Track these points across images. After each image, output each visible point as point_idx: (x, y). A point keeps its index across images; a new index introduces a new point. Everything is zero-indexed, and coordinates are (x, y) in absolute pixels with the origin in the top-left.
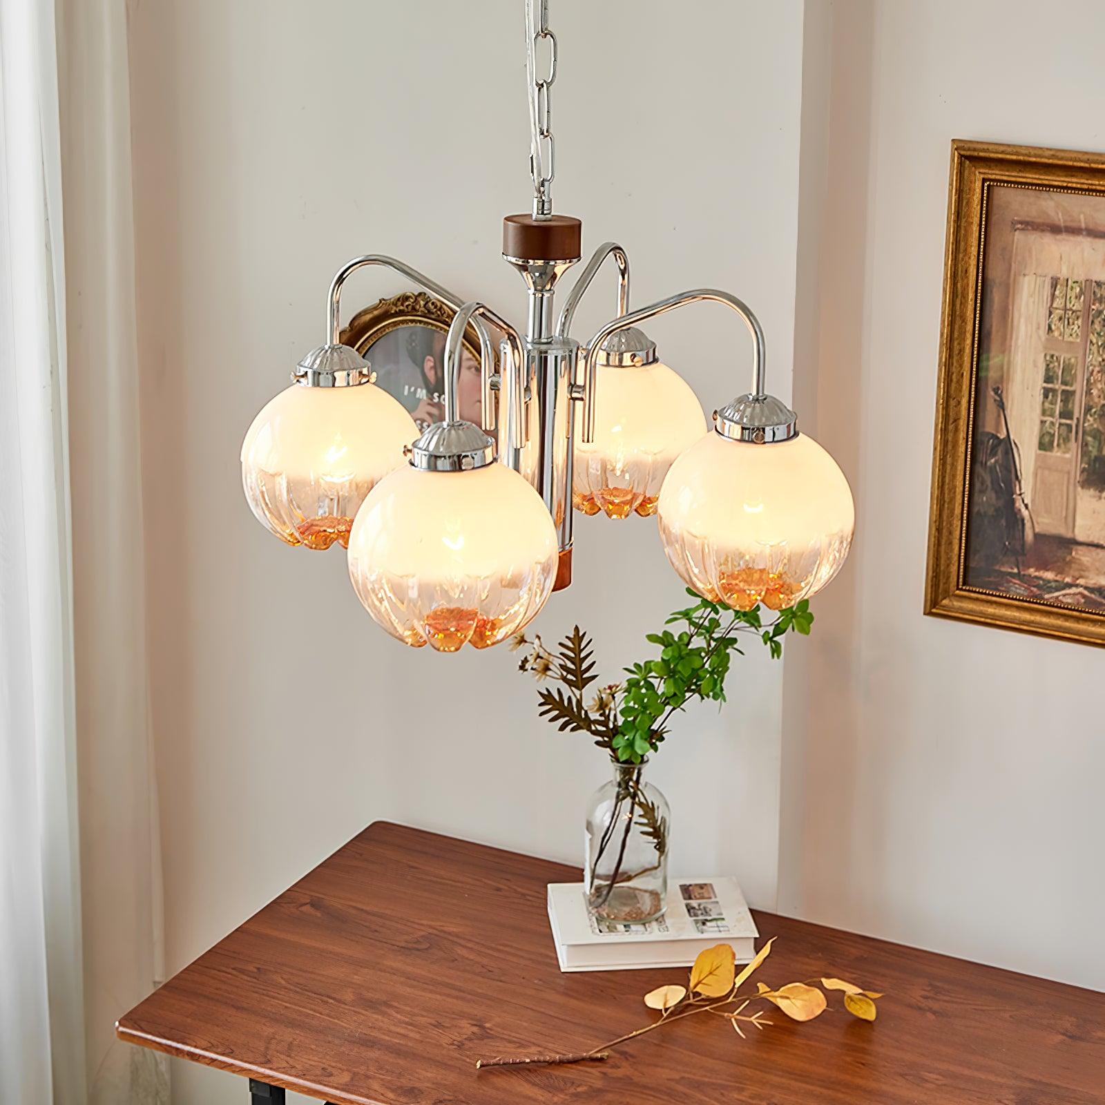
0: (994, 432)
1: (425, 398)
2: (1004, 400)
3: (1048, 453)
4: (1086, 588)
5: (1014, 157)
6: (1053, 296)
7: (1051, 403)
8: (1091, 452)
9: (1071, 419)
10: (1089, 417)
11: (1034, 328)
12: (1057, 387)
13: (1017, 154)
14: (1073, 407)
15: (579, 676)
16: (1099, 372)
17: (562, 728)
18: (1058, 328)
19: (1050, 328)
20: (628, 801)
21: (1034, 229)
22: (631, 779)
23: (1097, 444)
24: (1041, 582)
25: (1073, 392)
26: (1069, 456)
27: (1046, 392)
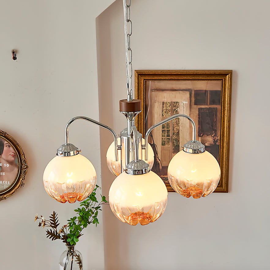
0: (150, 143)
2: (152, 134)
3: (164, 146)
5: (152, 73)
6: (163, 107)
7: (164, 133)
8: (175, 144)
9: (169, 137)
10: (174, 136)
11: (159, 115)
12: (165, 129)
14: (170, 134)
15: (55, 225)
16: (176, 124)
17: (53, 240)
18: (165, 115)
19: (163, 115)
21: (157, 91)
22: (72, 249)
23: (176, 142)
24: (164, 178)
25: (170, 130)
26: (169, 146)
27: (163, 131)
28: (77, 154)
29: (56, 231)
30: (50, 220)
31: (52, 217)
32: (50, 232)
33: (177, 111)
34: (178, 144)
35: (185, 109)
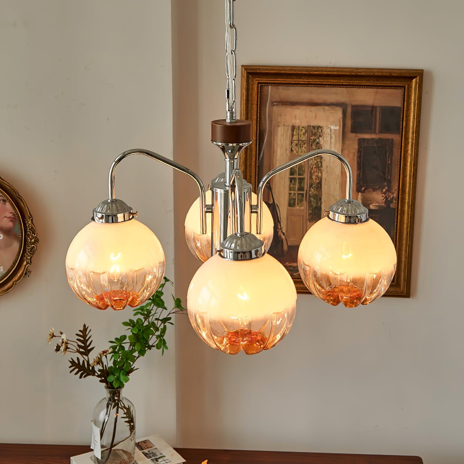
2: (271, 186)
3: (293, 208)
5: (273, 72)
6: (293, 135)
7: (294, 184)
8: (313, 205)
9: (303, 190)
10: (311, 189)
11: (284, 150)
12: (296, 176)
13: (273, 70)
14: (304, 185)
15: (86, 350)
16: (315, 168)
17: (81, 377)
18: (296, 150)
19: (292, 150)
20: (114, 407)
21: (282, 104)
23: (315, 201)
24: (292, 268)
25: (304, 179)
26: (303, 208)
27: (291, 180)
28: (130, 219)
29: (88, 362)
30: (78, 340)
31: (81, 334)
32: (77, 362)
33: (318, 143)
34: (319, 205)
35: (333, 140)
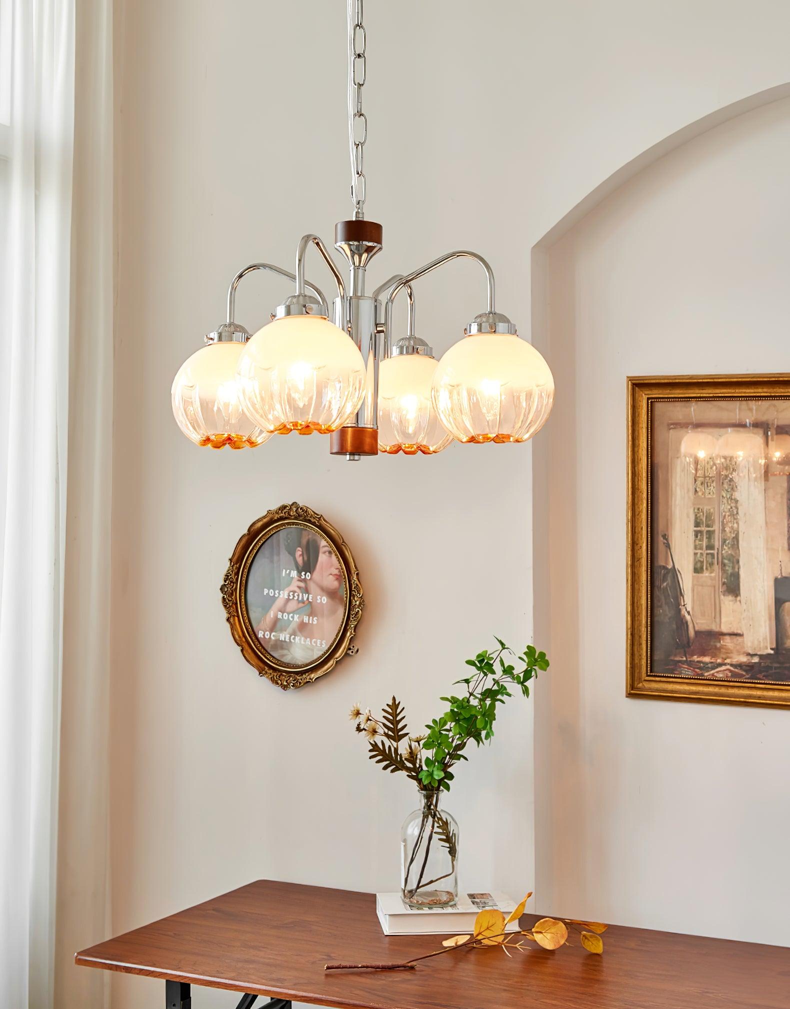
0: (664, 565)
1: (296, 577)
2: (670, 542)
3: (700, 575)
4: (732, 665)
5: (666, 381)
6: (697, 471)
7: (700, 540)
8: (728, 570)
9: (714, 549)
10: (725, 547)
11: (686, 491)
12: (703, 529)
14: (714, 541)
15: (396, 733)
16: (729, 516)
17: (385, 768)
18: (701, 490)
19: (696, 491)
20: (430, 819)
21: (682, 427)
22: (431, 804)
23: (731, 565)
24: (702, 665)
25: (714, 531)
26: (712, 576)
27: (697, 534)
29: (396, 750)
30: (384, 717)
31: (390, 710)
32: (381, 747)
33: (731, 480)
34: (737, 570)
35: (752, 476)
